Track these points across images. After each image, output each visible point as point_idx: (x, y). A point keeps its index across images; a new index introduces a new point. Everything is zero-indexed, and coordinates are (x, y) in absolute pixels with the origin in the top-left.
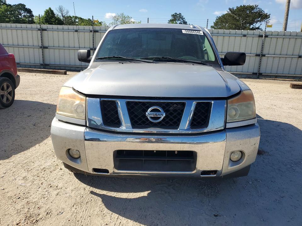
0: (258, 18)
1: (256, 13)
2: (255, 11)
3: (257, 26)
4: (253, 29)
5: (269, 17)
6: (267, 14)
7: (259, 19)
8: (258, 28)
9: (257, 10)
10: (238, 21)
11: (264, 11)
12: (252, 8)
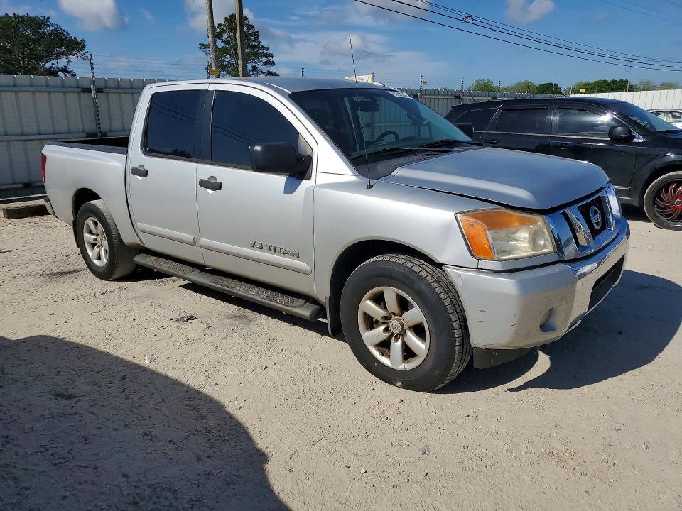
0: (60, 48)
1: (50, 35)
2: (47, 29)
3: (61, 65)
4: (52, 72)
5: (84, 47)
6: (75, 38)
7: (63, 50)
8: (64, 70)
9: (52, 28)
10: (10, 51)
11: (67, 33)
12: (36, 23)
